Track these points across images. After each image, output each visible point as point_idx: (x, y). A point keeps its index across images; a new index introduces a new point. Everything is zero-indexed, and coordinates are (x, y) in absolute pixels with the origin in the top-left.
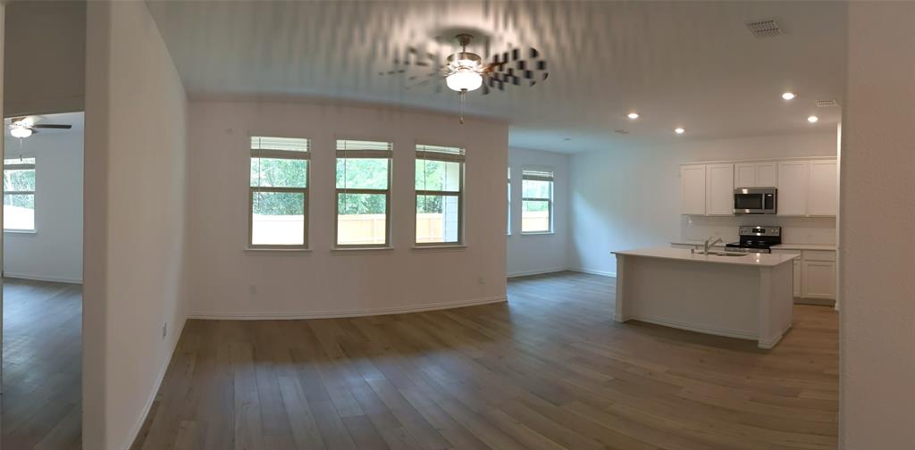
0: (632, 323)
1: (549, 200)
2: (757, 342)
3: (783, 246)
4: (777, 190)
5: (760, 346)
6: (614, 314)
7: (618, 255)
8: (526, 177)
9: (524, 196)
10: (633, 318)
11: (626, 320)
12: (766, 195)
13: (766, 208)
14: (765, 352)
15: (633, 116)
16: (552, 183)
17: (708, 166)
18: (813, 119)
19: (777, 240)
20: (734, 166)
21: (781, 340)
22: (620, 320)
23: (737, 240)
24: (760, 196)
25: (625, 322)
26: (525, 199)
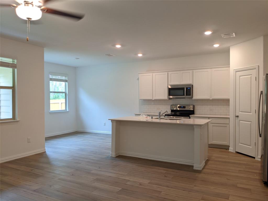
0: (120, 157)
1: (65, 93)
2: (193, 166)
3: (195, 116)
4: (192, 85)
5: (194, 168)
6: (111, 153)
7: (112, 121)
8: (52, 80)
9: (51, 90)
10: (120, 154)
11: (117, 155)
12: (186, 88)
13: (186, 95)
14: (199, 172)
15: (118, 46)
16: (67, 83)
17: (154, 74)
18: (216, 46)
19: (192, 112)
20: (168, 73)
21: (205, 166)
22: (114, 156)
23: (169, 112)
24: (183, 89)
25: (116, 157)
26: (52, 92)
